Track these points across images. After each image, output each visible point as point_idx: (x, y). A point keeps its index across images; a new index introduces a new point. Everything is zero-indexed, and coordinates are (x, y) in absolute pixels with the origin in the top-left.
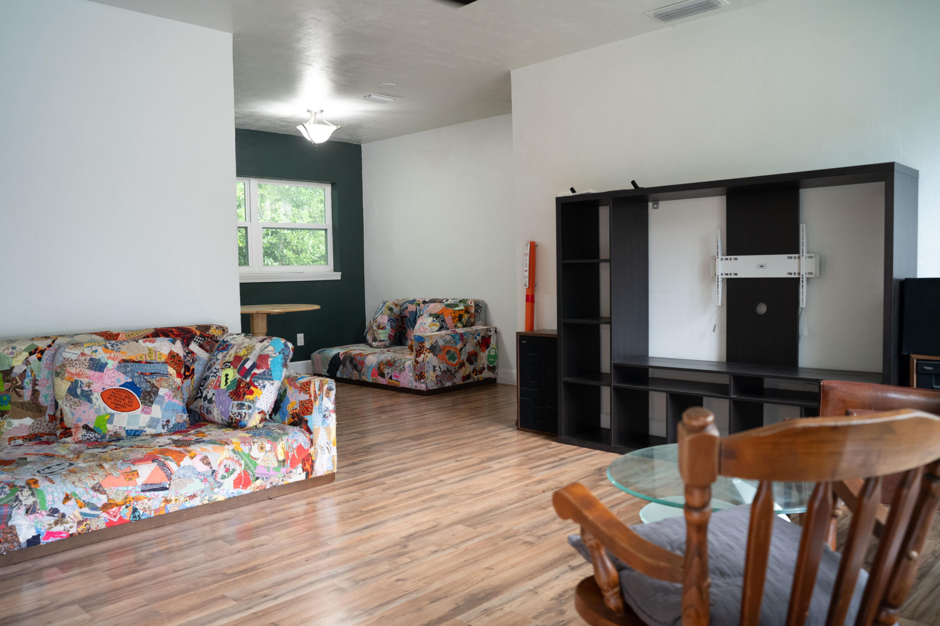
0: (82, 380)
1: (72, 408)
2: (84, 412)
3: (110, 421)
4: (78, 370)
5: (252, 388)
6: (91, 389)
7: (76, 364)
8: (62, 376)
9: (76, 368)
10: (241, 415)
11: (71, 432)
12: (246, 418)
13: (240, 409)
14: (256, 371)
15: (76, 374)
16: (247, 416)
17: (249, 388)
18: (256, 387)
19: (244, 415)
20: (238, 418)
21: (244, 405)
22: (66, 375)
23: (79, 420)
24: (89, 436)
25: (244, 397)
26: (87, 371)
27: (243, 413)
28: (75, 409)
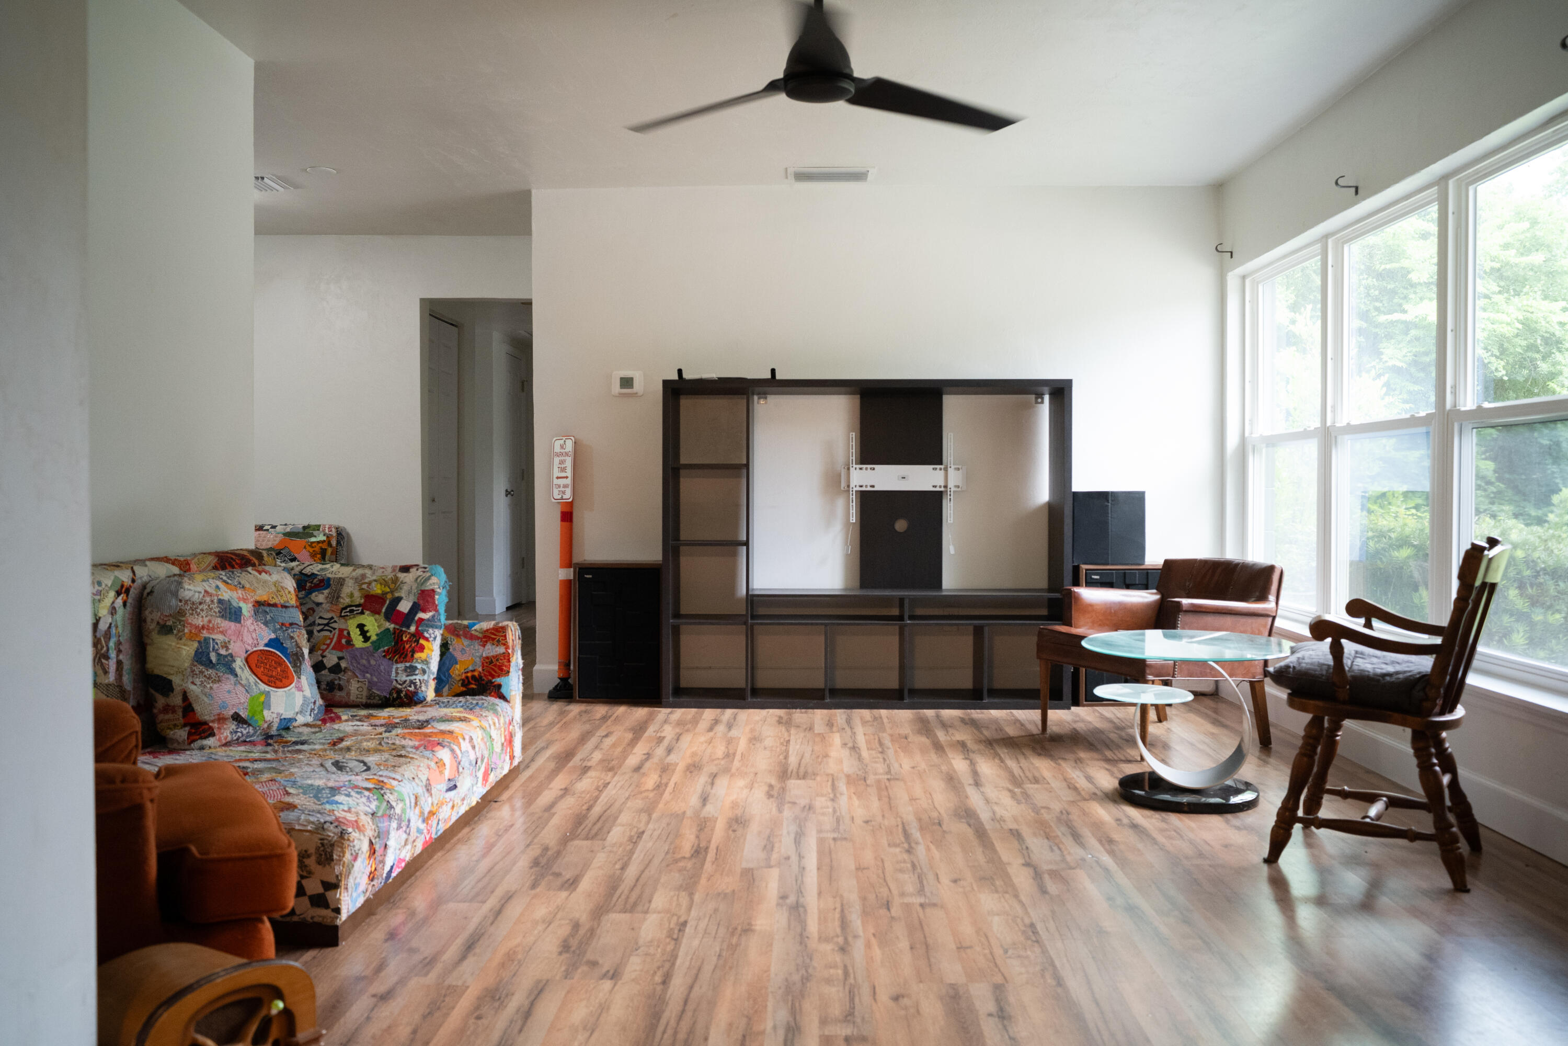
0: (214, 637)
1: (205, 686)
2: (229, 692)
3: (267, 705)
4: (206, 620)
5: (422, 641)
6: (230, 651)
7: (202, 610)
8: (179, 631)
9: (202, 617)
10: (415, 684)
11: (211, 728)
12: (423, 688)
13: (412, 675)
14: (421, 615)
15: (203, 627)
16: (423, 685)
17: (417, 641)
18: (427, 639)
19: (418, 683)
20: (412, 689)
21: (416, 668)
22: (186, 630)
23: (224, 706)
24: (241, 732)
25: (413, 656)
26: (219, 620)
27: (418, 681)
28: (211, 688)
